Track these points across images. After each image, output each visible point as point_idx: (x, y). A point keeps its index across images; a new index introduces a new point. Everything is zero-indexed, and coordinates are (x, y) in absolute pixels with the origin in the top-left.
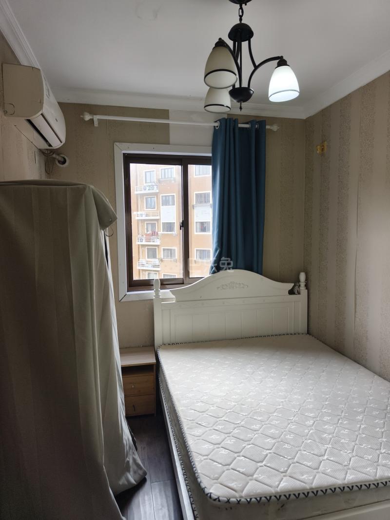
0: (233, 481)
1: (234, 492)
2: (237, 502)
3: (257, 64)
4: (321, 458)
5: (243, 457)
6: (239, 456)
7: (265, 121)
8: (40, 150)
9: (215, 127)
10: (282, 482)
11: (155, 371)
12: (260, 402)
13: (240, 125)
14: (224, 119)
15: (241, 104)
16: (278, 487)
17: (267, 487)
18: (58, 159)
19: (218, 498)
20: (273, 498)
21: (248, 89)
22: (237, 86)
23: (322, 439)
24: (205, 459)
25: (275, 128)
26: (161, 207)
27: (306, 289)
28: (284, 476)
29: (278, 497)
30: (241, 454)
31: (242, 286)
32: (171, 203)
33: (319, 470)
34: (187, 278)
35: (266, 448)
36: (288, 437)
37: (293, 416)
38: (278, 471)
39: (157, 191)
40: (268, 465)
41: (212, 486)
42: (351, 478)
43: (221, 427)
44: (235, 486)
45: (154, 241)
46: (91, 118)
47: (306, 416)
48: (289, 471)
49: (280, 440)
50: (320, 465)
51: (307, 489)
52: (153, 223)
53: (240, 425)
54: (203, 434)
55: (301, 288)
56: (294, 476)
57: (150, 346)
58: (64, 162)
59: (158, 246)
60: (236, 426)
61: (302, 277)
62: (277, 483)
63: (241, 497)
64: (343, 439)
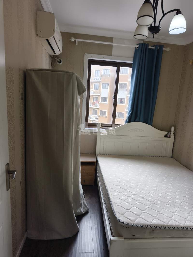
0: (131, 216)
1: (131, 221)
2: (132, 225)
3: (165, 13)
4: (173, 214)
5: (135, 208)
6: (134, 207)
7: (163, 45)
8: (50, 55)
9: (136, 47)
10: (153, 221)
11: (95, 165)
12: (145, 185)
13: (150, 47)
14: (141, 43)
15: (154, 35)
16: (151, 222)
17: (146, 221)
18: (57, 61)
19: (123, 222)
20: (149, 226)
21: (158, 27)
22: (153, 25)
23: (175, 205)
24: (118, 206)
25: (168, 49)
26: (102, 89)
27: (174, 135)
28: (155, 218)
29: (151, 227)
30: (135, 206)
31: (141, 130)
32: (106, 87)
33: (172, 218)
34: (114, 124)
35: (147, 205)
36: (158, 202)
37: (161, 193)
38: (152, 216)
39: (100, 81)
40: (148, 212)
41: (121, 217)
42: (187, 224)
43: (126, 193)
44: (131, 219)
45: (96, 106)
46: (75, 40)
47: (168, 194)
48: (157, 216)
49: (154, 203)
50: (172, 216)
51: (165, 226)
52: (97, 97)
53: (135, 194)
54: (117, 195)
55: (171, 135)
56: (160, 219)
57: (94, 154)
58: (60, 62)
59: (98, 109)
60: (133, 194)
61: (173, 129)
62: (151, 221)
63: (134, 224)
64: (185, 207)
